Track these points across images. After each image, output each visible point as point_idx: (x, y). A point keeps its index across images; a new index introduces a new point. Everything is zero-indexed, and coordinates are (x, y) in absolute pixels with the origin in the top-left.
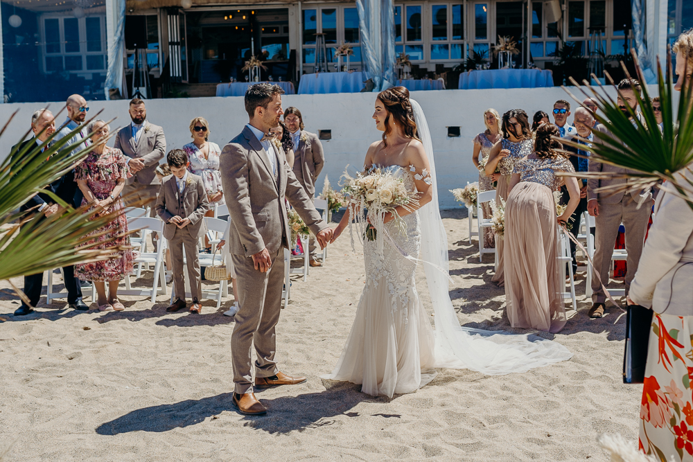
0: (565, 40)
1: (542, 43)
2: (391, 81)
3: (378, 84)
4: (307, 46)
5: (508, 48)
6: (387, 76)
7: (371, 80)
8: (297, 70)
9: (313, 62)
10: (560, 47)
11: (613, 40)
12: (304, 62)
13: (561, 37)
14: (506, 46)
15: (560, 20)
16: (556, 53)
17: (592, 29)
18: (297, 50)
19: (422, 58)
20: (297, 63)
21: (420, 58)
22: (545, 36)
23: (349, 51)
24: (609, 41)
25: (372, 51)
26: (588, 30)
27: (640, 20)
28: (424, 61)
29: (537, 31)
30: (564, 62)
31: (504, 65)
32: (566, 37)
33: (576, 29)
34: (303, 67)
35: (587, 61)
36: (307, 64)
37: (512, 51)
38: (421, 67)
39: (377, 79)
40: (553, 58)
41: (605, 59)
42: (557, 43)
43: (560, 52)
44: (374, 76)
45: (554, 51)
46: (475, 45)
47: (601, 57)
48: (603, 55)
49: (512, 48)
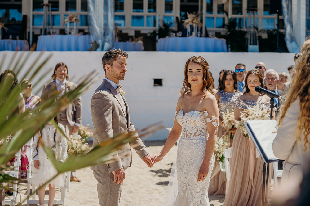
0: (230, 17)
1: (213, 18)
2: (111, 43)
3: (101, 45)
4: (37, 12)
5: (194, 21)
6: (108, 40)
7: (95, 42)
8: (28, 30)
9: (41, 25)
10: (226, 22)
11: (263, 18)
12: (33, 25)
13: (227, 15)
14: (193, 20)
15: (226, 3)
16: (223, 26)
17: (249, 10)
18: (28, 16)
19: (125, 25)
20: (28, 25)
21: (123, 25)
22: (215, 13)
23: (76, 20)
24: (260, 19)
25: (96, 20)
26: (246, 11)
27: (288, 8)
28: (126, 27)
29: (210, 9)
30: (229, 33)
31: (191, 34)
32: (231, 15)
33: (237, 9)
34: (33, 28)
35: (245, 33)
36: (35, 26)
37: (197, 24)
38: (124, 32)
39: (100, 42)
40: (222, 29)
41: (259, 32)
42: (224, 19)
43: (227, 25)
44: (98, 39)
45: (221, 24)
46: (165, 17)
47: (256, 30)
48: (257, 29)
49: (197, 22)
